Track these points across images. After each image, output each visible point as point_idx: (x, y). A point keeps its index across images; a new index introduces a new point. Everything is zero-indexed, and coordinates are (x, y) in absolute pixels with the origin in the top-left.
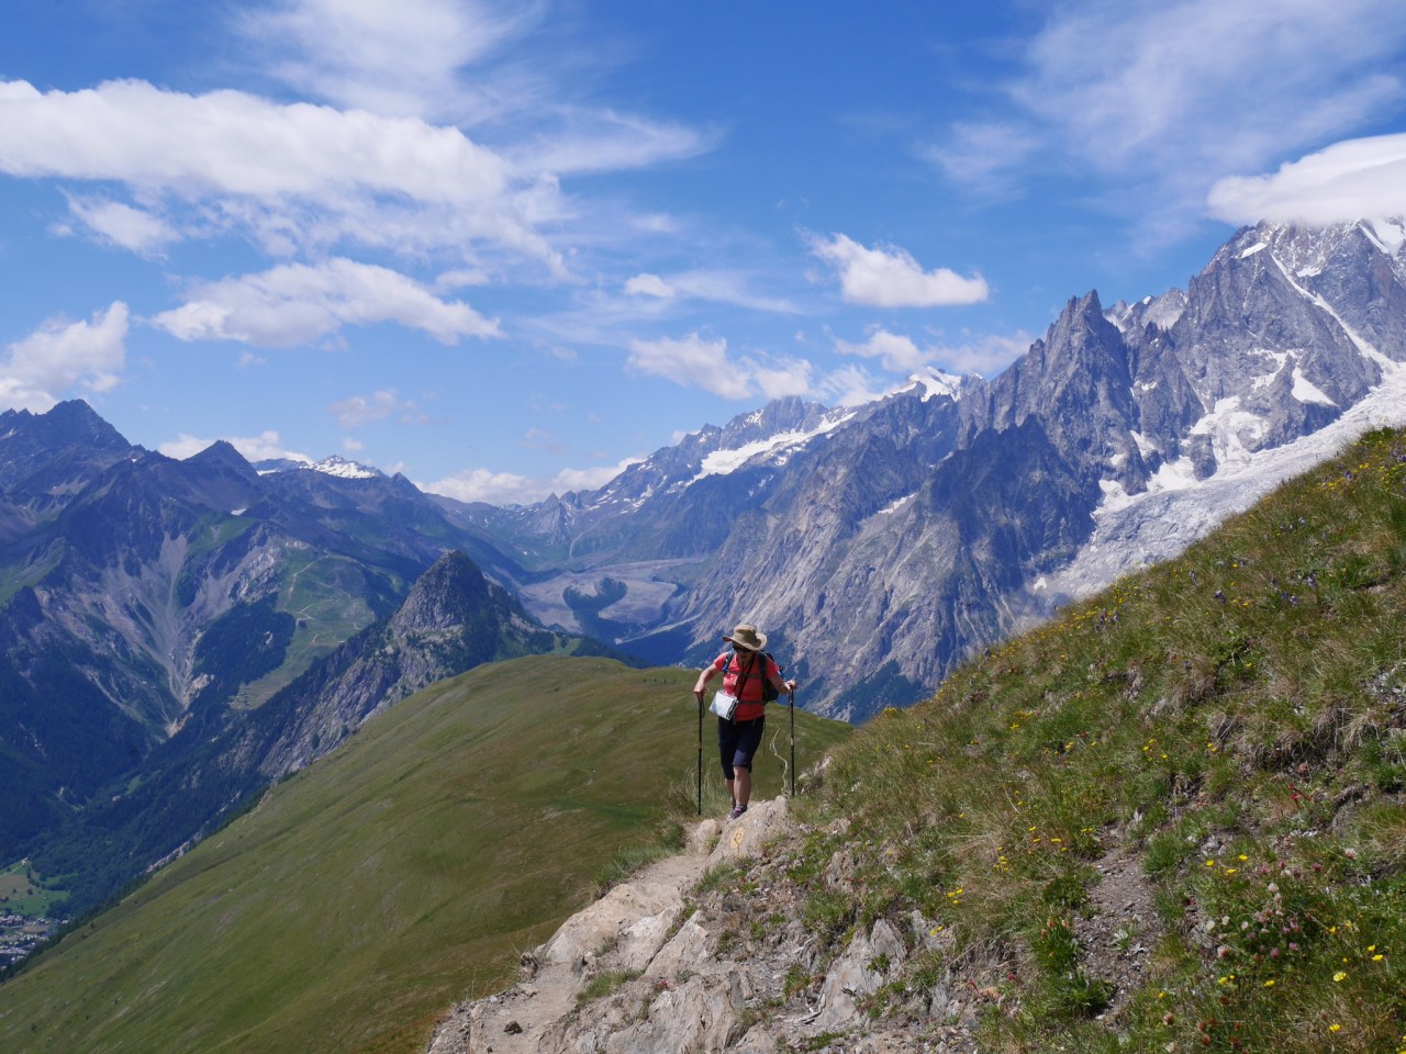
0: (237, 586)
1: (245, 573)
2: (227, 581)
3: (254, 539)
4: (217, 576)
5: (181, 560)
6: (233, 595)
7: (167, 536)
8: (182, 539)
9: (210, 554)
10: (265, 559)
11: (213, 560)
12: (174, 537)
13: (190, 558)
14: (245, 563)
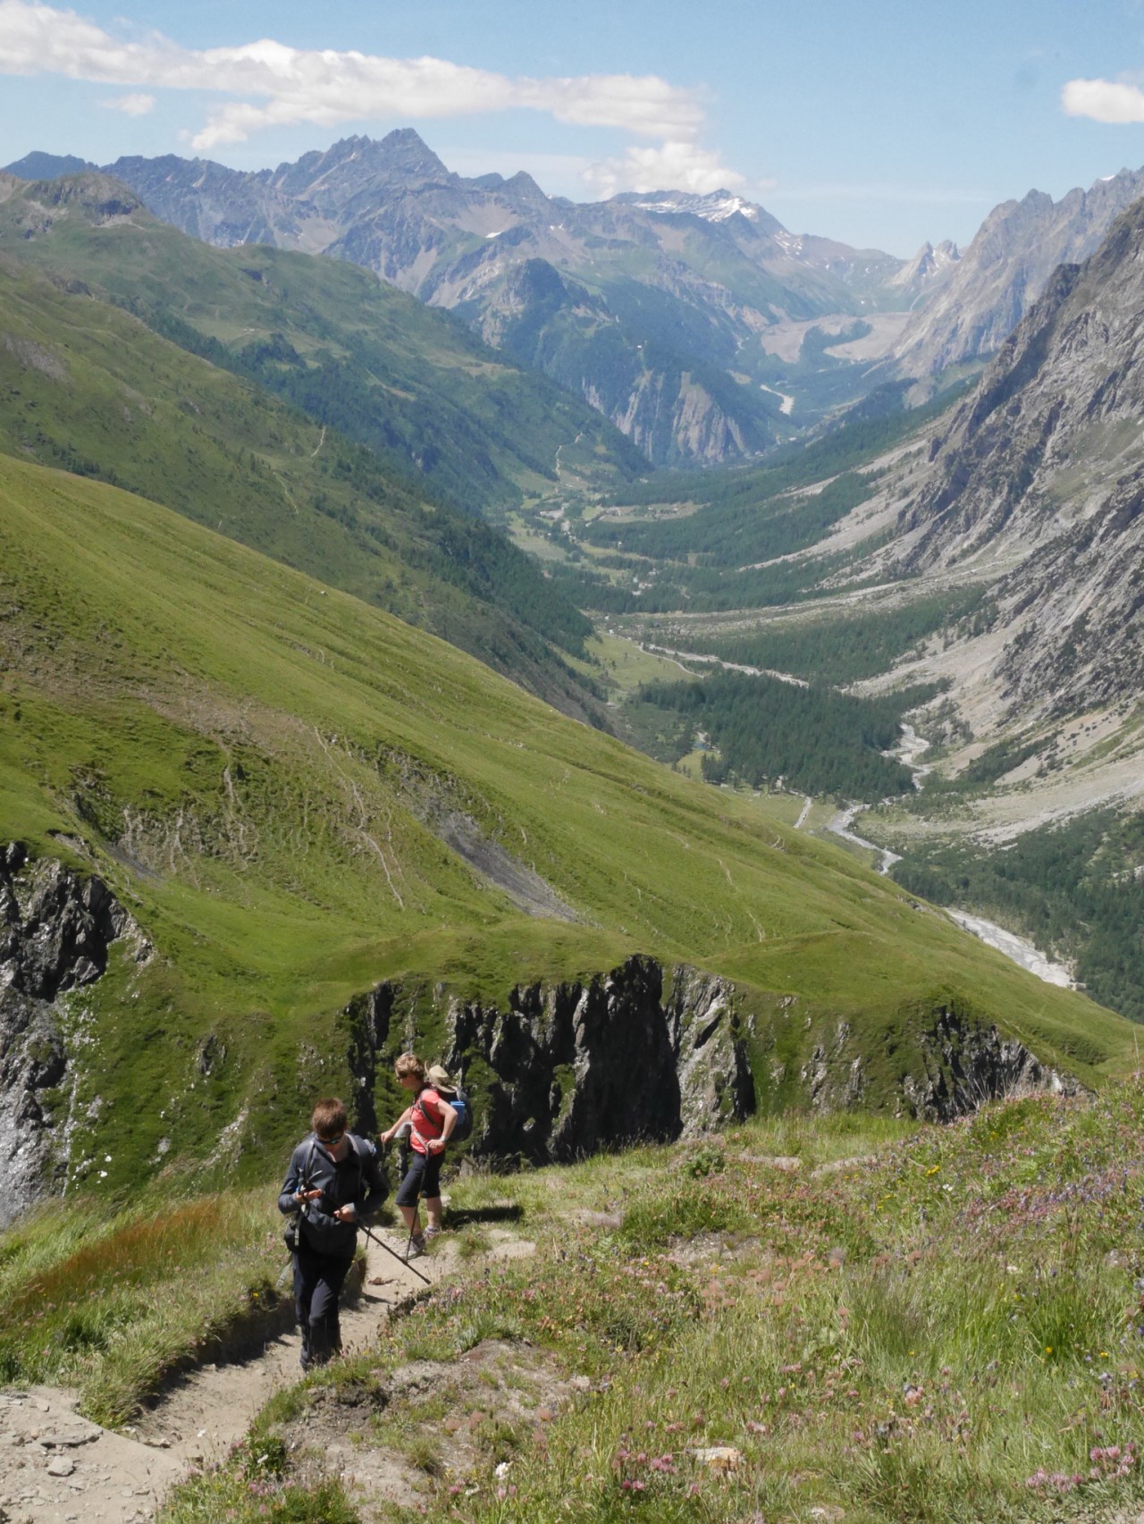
0: (464, 291)
1: (474, 282)
2: (458, 285)
3: (486, 254)
4: (452, 280)
5: (429, 267)
6: (461, 296)
7: (423, 248)
8: (434, 252)
9: (448, 265)
10: (492, 270)
11: (450, 269)
12: (428, 249)
13: (435, 266)
14: (475, 273)
